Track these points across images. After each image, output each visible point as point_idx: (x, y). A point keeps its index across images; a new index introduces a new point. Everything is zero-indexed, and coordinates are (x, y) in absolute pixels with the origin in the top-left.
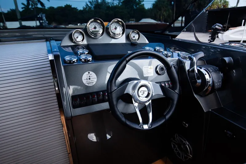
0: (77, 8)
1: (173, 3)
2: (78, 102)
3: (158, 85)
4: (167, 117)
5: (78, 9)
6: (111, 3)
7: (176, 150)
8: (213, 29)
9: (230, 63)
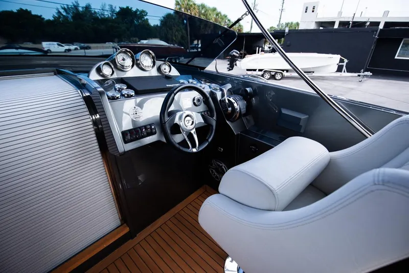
0: (41, 16)
1: (185, 21)
2: (129, 137)
3: (199, 114)
4: (210, 140)
5: (43, 19)
6: (100, 13)
7: (214, 174)
8: (231, 56)
9: (250, 93)
